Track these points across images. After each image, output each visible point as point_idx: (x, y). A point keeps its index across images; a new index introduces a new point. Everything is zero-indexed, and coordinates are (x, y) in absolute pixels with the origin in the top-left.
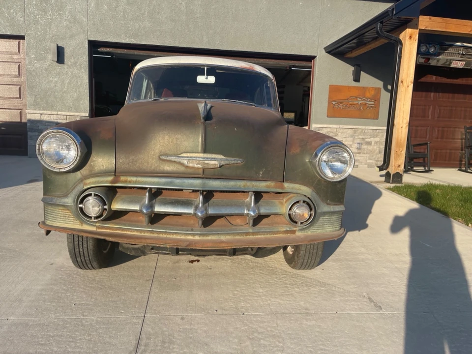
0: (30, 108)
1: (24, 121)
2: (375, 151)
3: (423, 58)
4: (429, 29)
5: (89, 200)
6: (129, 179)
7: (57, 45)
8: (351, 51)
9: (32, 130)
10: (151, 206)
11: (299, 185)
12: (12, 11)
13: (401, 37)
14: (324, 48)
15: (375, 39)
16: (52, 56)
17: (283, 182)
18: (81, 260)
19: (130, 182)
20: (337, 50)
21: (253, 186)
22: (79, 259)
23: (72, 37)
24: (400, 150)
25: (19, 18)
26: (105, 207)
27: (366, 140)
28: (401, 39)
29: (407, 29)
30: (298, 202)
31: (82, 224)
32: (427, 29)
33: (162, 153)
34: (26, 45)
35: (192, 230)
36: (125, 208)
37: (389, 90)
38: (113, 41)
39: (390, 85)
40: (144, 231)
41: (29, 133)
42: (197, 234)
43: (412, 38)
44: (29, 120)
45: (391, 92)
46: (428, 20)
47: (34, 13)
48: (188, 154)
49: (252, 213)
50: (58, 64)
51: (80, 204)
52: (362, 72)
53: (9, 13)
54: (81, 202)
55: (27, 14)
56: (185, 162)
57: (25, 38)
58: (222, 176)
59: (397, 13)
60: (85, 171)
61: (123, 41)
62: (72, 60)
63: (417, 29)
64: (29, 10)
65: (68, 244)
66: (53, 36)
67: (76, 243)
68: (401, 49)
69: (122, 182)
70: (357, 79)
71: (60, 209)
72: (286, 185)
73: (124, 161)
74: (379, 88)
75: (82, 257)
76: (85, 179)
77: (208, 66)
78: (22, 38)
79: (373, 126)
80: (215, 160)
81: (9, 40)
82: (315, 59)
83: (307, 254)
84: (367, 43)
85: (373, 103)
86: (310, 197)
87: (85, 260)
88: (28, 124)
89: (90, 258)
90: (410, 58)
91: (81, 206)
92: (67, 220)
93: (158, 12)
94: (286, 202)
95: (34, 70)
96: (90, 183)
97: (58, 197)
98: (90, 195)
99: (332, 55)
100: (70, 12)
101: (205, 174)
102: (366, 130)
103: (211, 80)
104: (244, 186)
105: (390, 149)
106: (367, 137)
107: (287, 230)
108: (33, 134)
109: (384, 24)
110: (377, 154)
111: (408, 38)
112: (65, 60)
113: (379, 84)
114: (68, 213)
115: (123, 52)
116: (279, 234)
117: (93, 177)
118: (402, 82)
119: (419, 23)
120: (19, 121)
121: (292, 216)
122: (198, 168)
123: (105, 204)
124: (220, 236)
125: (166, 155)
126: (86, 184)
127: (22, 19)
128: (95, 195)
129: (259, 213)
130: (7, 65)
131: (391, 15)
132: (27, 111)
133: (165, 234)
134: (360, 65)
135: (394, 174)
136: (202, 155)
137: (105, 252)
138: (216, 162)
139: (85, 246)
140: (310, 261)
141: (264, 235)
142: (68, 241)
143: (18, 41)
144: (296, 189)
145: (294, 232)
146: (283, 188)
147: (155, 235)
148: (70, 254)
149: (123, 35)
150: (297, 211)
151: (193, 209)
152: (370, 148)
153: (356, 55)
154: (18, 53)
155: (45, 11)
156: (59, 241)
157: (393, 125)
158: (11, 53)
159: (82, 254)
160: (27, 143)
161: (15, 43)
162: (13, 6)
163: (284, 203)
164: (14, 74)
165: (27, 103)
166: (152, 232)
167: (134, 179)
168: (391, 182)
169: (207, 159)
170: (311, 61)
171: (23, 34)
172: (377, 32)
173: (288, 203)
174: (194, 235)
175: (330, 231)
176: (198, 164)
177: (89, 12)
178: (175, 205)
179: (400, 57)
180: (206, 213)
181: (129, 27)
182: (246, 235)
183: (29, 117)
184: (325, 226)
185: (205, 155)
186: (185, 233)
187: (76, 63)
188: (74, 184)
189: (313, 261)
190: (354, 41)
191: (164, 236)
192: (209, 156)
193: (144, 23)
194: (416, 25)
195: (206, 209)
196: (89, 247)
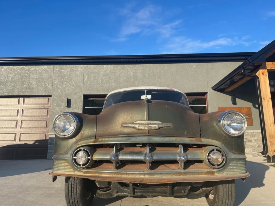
0: (51, 132)
1: (47, 138)
2: (255, 146)
3: (274, 88)
4: (273, 68)
5: (80, 153)
6: (104, 139)
7: (68, 98)
8: (228, 87)
9: (51, 144)
10: (117, 156)
11: (212, 140)
12: (46, 84)
13: (257, 74)
14: (212, 88)
15: (241, 79)
16: (65, 104)
17: (201, 138)
18: (72, 202)
19: (104, 141)
20: (219, 88)
21: (181, 140)
22: (71, 201)
23: (75, 94)
24: (272, 140)
25: (50, 87)
26: (89, 158)
27: (248, 139)
28: (258, 75)
29: (260, 70)
30: (213, 150)
31: (74, 171)
32: (272, 69)
33: (123, 123)
34: (52, 99)
35: (143, 171)
36: (101, 158)
37: (257, 107)
38: (96, 94)
39: (257, 104)
40: (112, 173)
41: (49, 146)
42: (147, 174)
43: (264, 74)
44: (50, 138)
45: (259, 108)
46: (271, 64)
47: (57, 84)
48: (139, 122)
49: (182, 158)
50: (67, 108)
51: (74, 157)
52: (237, 99)
53: (45, 85)
54: (75, 155)
55: (54, 85)
56: (137, 126)
57: (52, 96)
58: (160, 134)
59: (252, 61)
60: (78, 137)
61: (101, 94)
62: (75, 105)
63: (266, 69)
64: (55, 82)
65: (65, 190)
66: (66, 94)
67: (70, 189)
68: (259, 81)
69: (100, 141)
70: (234, 103)
71: (62, 162)
72: (203, 140)
73: (101, 130)
74: (249, 107)
75: (73, 199)
76: (78, 142)
77: (147, 90)
78: (50, 96)
79: (251, 130)
80: (155, 125)
81: (44, 98)
82: (207, 94)
83: (225, 196)
84: (236, 82)
85: (248, 116)
86: (220, 147)
87: (75, 202)
88: (49, 141)
89: (78, 200)
90: (265, 85)
91: (74, 158)
92: (66, 169)
93: (119, 78)
94: (204, 151)
95: (55, 112)
96: (81, 144)
97: (62, 155)
98: (80, 150)
99: (217, 91)
100: (75, 82)
101: (149, 133)
102: (247, 133)
103: (149, 97)
104: (175, 140)
105: (266, 140)
106: (248, 137)
107: (208, 172)
108: (51, 146)
109: (245, 69)
110: (257, 148)
111: (261, 74)
112: (71, 105)
113: (250, 105)
114: (66, 164)
115: (101, 99)
116: (203, 174)
117: (83, 140)
118: (264, 99)
119: (267, 66)
120: (44, 139)
121: (210, 161)
122: (145, 130)
123: (89, 156)
124: (162, 176)
125: (126, 123)
126: (78, 145)
127: (51, 87)
128: (84, 150)
129: (187, 159)
130: (41, 110)
131: (248, 63)
132: (49, 134)
133: (126, 175)
134: (235, 95)
135: (272, 156)
136: (147, 122)
137: (87, 199)
138: (156, 126)
139: (75, 191)
140: (227, 201)
141: (192, 175)
142: (65, 188)
143: (48, 98)
144: (210, 142)
145: (213, 173)
146: (201, 141)
147: (120, 176)
148: (66, 197)
149: (101, 91)
150: (214, 157)
151: (143, 156)
152: (251, 144)
153: (231, 90)
154: (47, 104)
155: (63, 83)
156: (60, 197)
157: (264, 125)
158: (44, 104)
159: (73, 197)
160: (47, 151)
161: (46, 99)
162: (47, 81)
163: (203, 153)
164: (44, 114)
165: (50, 129)
166: (117, 173)
167: (107, 139)
168: (272, 162)
169: (150, 124)
170: (205, 96)
171: (51, 94)
172: (242, 74)
173: (206, 152)
174: (145, 174)
175: (239, 173)
176: (145, 127)
177: (84, 82)
178: (132, 154)
179: (259, 85)
180: (152, 159)
181: (104, 86)
182: (180, 175)
183: (50, 136)
184: (235, 169)
185: (149, 122)
186: (139, 174)
187: (77, 106)
188: (72, 146)
189: (230, 202)
190: (228, 81)
191: (125, 176)
192: (151, 122)
193: (112, 84)
194: (265, 67)
195: (152, 156)
196: (77, 192)
